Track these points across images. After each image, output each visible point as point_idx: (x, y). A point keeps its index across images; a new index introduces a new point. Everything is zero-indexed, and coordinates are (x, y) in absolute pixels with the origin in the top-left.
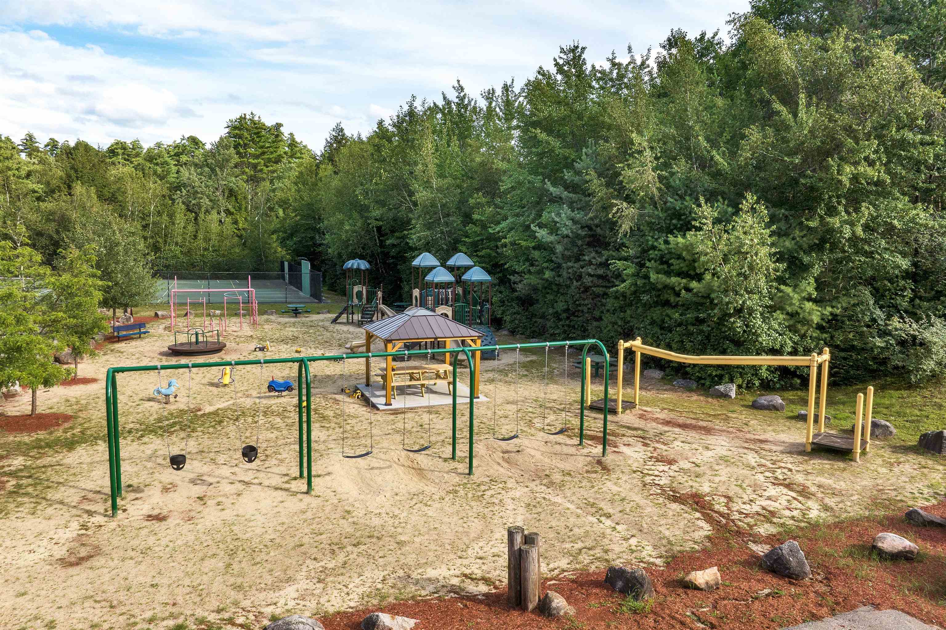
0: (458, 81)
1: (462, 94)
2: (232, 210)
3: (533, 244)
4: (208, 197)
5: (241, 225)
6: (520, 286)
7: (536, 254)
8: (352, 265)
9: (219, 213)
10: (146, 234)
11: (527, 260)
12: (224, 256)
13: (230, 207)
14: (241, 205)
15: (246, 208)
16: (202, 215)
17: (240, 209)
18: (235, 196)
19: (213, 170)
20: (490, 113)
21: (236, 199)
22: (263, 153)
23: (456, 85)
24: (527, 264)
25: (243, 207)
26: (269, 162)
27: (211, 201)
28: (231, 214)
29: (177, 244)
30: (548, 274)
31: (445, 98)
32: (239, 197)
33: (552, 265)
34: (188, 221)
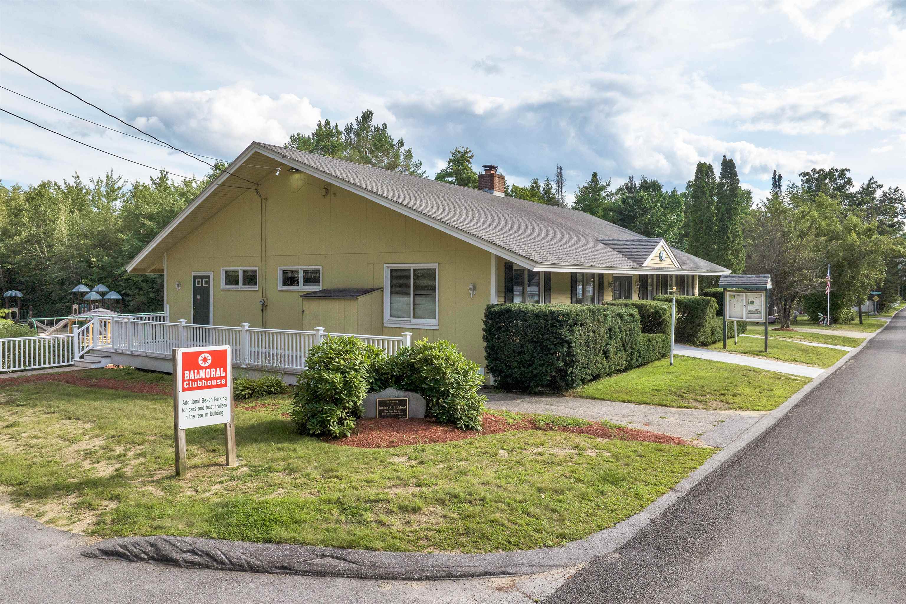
0: (76, 173)
1: (78, 181)
3: (141, 279)
6: (132, 304)
7: (144, 285)
8: (11, 294)
11: (137, 288)
20: (98, 193)
23: (75, 175)
24: (137, 290)
30: (151, 295)
31: (65, 183)
33: (153, 290)
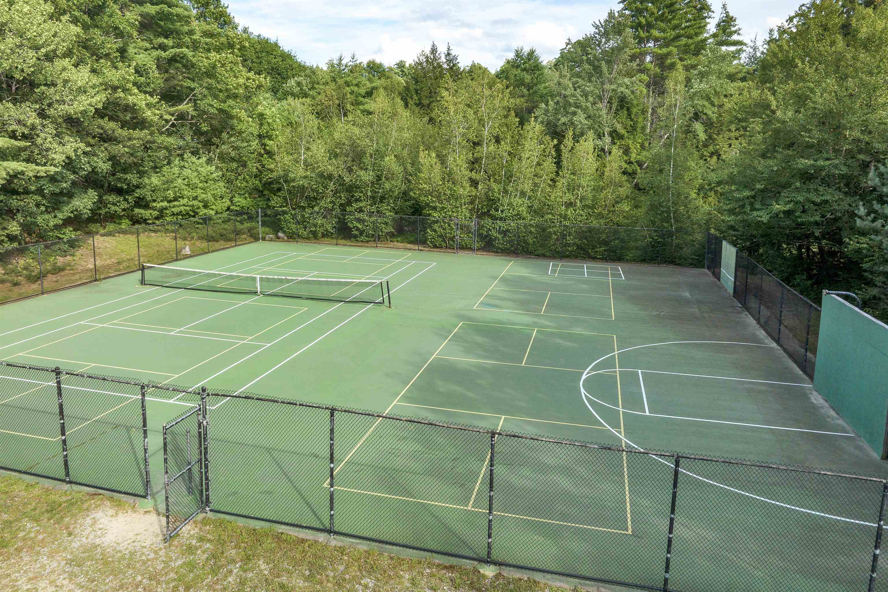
2: (623, 131)
4: (585, 110)
5: (633, 155)
9: (600, 136)
10: (474, 175)
12: (600, 216)
13: (619, 127)
14: (636, 123)
15: (644, 128)
16: (568, 142)
17: (634, 128)
18: (628, 109)
19: (597, 69)
21: (629, 115)
22: (677, 37)
25: (639, 125)
26: (686, 52)
27: (589, 117)
28: (621, 137)
29: (523, 194)
32: (634, 110)
34: (544, 154)
